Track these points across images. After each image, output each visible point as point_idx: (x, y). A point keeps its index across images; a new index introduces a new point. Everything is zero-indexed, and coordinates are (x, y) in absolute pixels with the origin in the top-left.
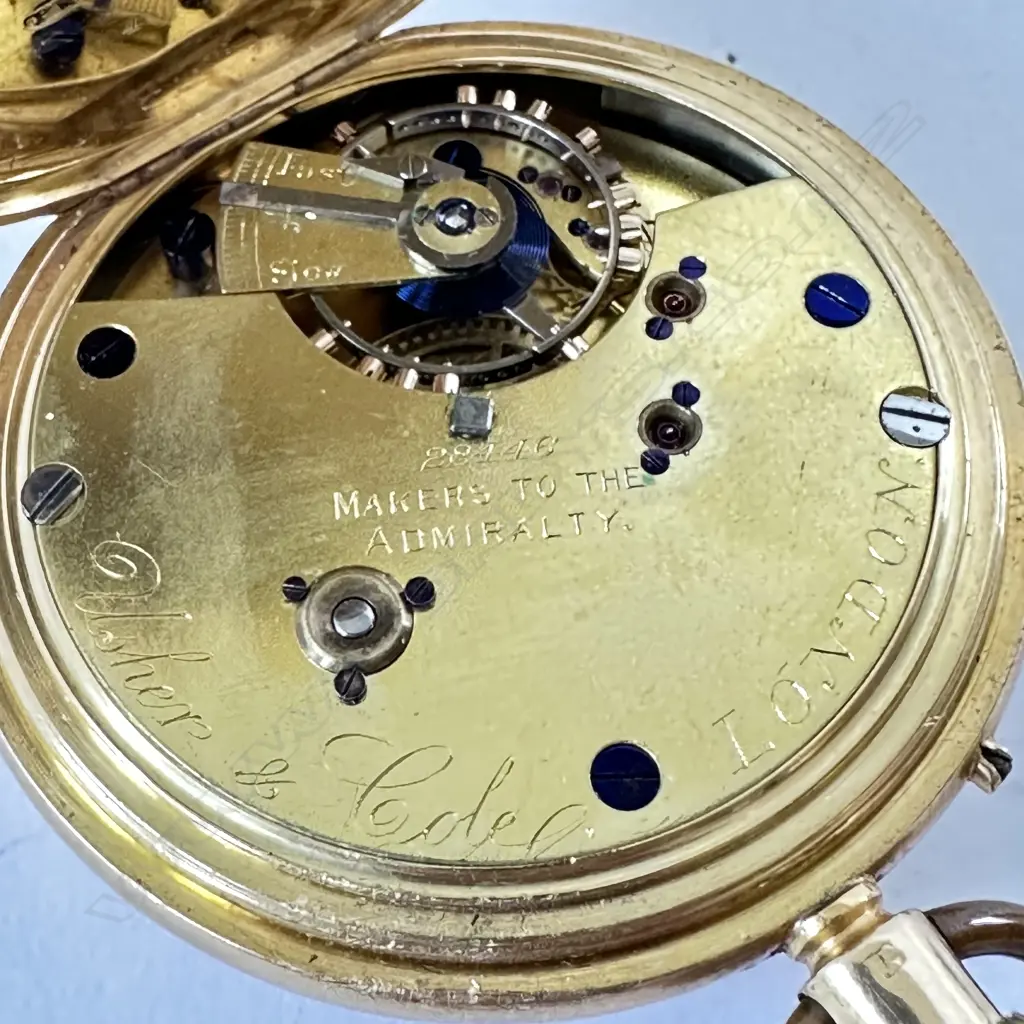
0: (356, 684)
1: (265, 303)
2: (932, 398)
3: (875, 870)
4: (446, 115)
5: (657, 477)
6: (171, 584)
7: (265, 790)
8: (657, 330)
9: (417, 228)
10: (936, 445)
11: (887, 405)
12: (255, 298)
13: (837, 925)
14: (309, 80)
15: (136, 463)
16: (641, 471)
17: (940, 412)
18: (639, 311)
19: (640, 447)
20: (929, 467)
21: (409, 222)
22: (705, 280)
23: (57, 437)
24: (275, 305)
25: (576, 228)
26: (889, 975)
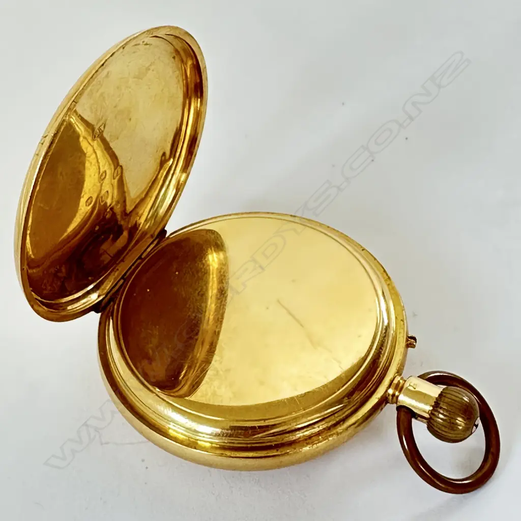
3: (398, 372)
13: (396, 389)
26: (415, 388)
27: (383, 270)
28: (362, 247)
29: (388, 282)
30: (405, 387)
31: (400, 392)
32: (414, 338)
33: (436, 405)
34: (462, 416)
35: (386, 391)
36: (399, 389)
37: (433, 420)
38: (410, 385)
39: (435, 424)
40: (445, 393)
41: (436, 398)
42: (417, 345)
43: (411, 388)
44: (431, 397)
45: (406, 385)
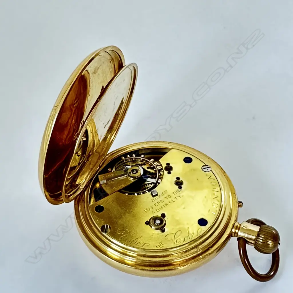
0: (163, 229)
1: (116, 193)
2: (207, 165)
3: (236, 220)
4: (121, 162)
5: (182, 189)
6: (130, 231)
7: (161, 246)
8: (169, 173)
9: (130, 175)
10: (211, 170)
11: (202, 168)
12: (115, 193)
13: (236, 229)
14: (100, 165)
15: (114, 220)
16: (179, 189)
17: (209, 167)
18: (166, 172)
19: (177, 187)
20: (212, 173)
21: (128, 175)
22: (171, 165)
23: (101, 222)
24: (118, 192)
25: (148, 168)
26: (246, 228)
27: (221, 168)
28: (208, 157)
29: (225, 174)
30: (241, 227)
31: (239, 230)
32: (241, 202)
33: (258, 236)
34: (272, 240)
35: (231, 230)
36: (238, 228)
37: (258, 243)
38: (244, 226)
39: (259, 245)
40: (261, 229)
41: (258, 232)
42: (243, 205)
43: (244, 228)
44: (255, 231)
45: (242, 226)
